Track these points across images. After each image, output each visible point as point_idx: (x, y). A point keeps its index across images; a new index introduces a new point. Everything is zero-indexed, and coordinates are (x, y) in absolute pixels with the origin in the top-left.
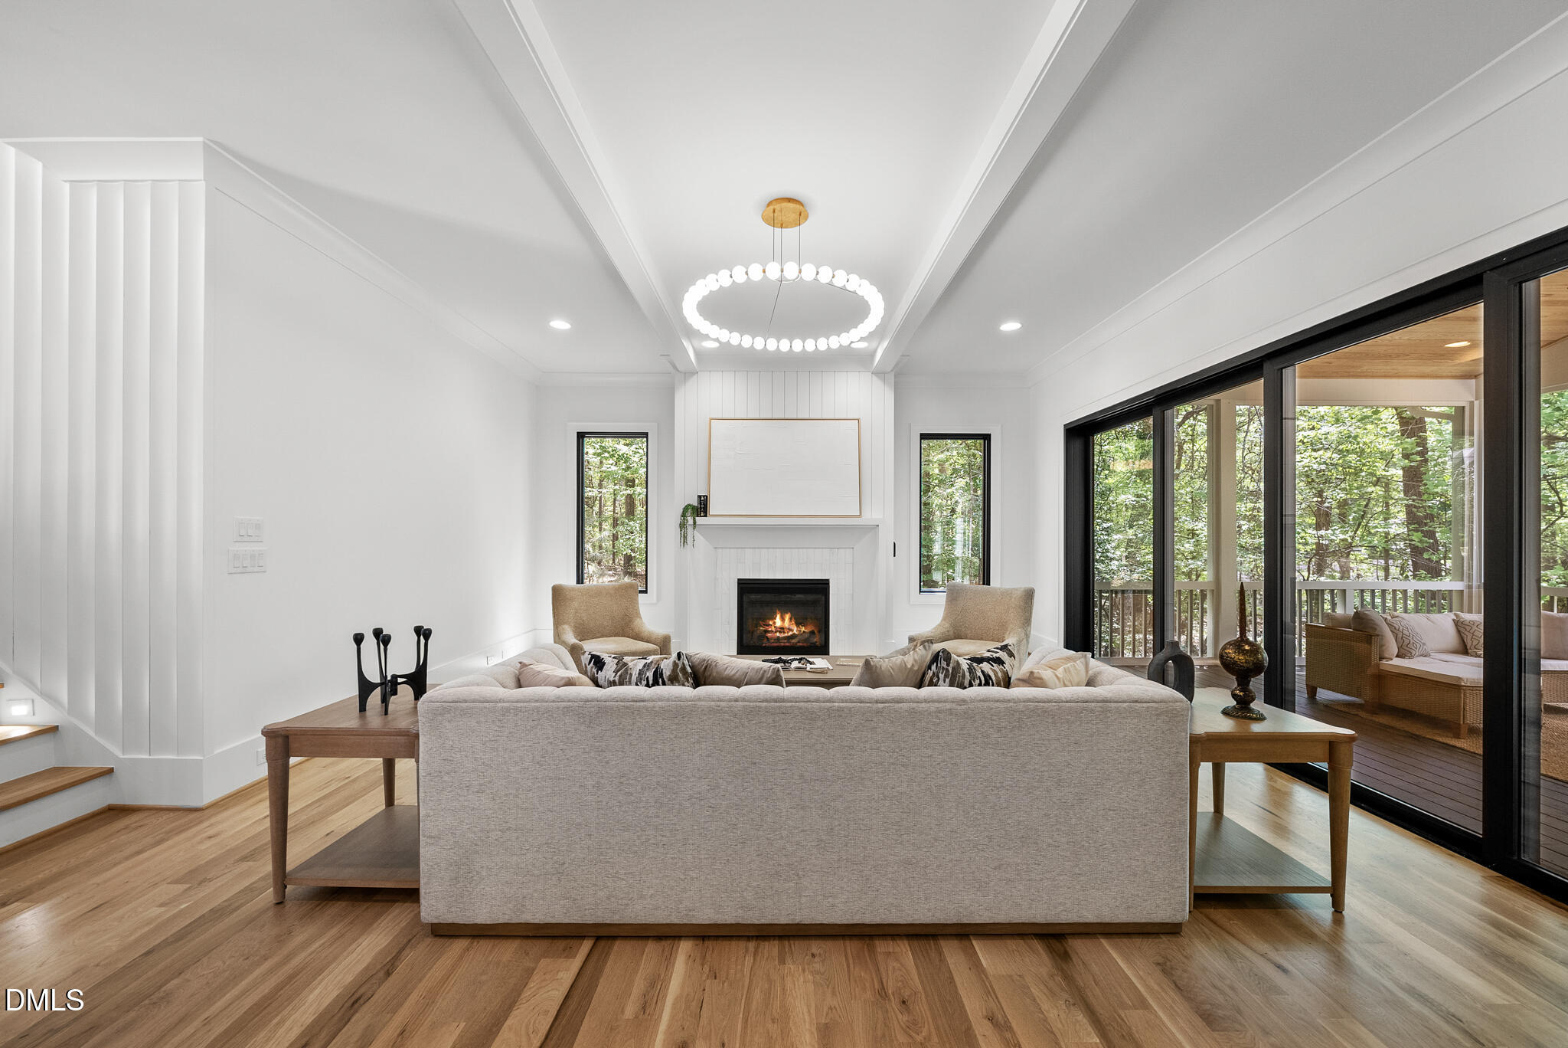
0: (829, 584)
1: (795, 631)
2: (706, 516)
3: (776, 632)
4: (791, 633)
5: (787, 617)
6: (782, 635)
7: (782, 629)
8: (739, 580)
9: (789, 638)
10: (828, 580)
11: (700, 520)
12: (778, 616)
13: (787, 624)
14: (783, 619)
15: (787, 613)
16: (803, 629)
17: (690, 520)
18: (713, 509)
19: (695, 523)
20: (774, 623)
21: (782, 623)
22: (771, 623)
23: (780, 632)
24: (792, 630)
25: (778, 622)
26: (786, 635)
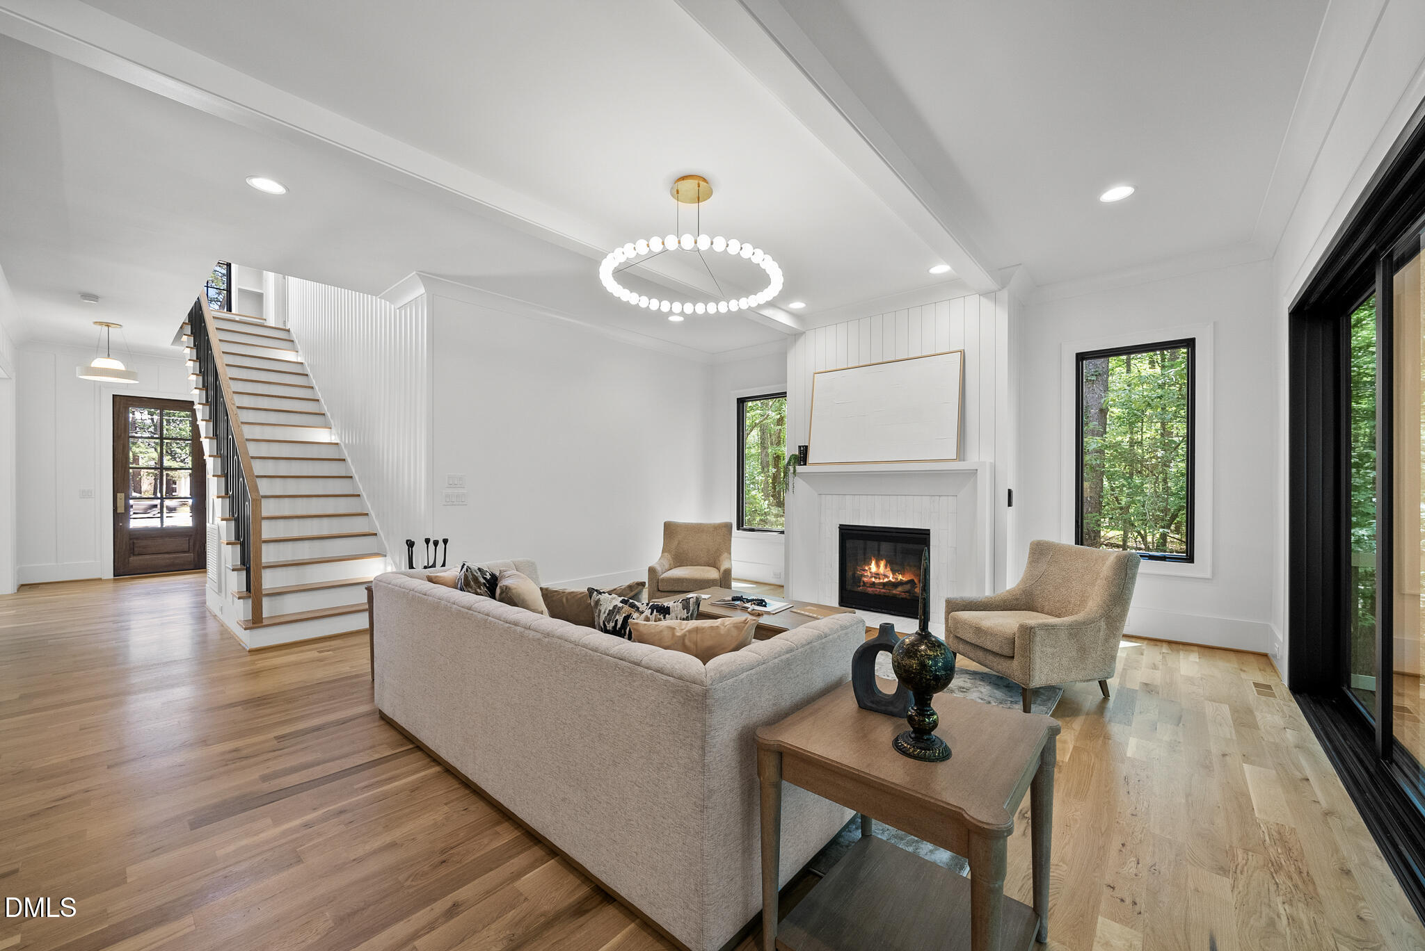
0: (929, 534)
1: (891, 579)
2: (805, 464)
3: (871, 577)
4: (886, 580)
5: (882, 564)
6: (877, 581)
7: (877, 575)
8: (840, 525)
9: (884, 585)
10: (929, 530)
11: (800, 469)
12: (873, 562)
13: (882, 570)
14: (878, 566)
15: (882, 560)
16: (900, 577)
17: (791, 468)
18: (810, 459)
19: (795, 471)
20: (870, 569)
21: (877, 571)
22: (867, 568)
23: (876, 578)
24: (888, 577)
25: (873, 567)
26: (881, 581)
